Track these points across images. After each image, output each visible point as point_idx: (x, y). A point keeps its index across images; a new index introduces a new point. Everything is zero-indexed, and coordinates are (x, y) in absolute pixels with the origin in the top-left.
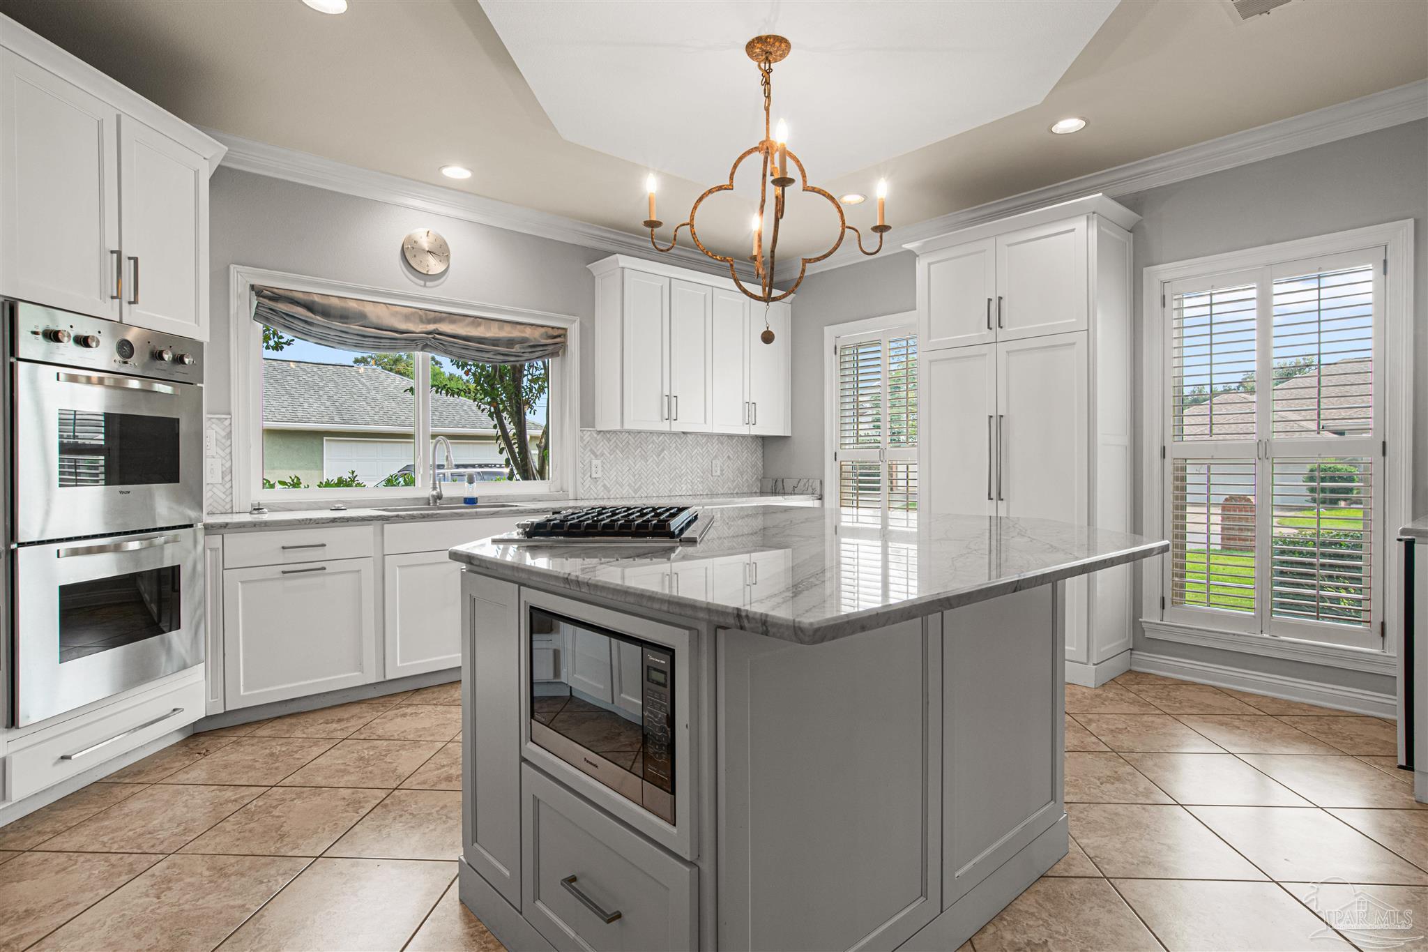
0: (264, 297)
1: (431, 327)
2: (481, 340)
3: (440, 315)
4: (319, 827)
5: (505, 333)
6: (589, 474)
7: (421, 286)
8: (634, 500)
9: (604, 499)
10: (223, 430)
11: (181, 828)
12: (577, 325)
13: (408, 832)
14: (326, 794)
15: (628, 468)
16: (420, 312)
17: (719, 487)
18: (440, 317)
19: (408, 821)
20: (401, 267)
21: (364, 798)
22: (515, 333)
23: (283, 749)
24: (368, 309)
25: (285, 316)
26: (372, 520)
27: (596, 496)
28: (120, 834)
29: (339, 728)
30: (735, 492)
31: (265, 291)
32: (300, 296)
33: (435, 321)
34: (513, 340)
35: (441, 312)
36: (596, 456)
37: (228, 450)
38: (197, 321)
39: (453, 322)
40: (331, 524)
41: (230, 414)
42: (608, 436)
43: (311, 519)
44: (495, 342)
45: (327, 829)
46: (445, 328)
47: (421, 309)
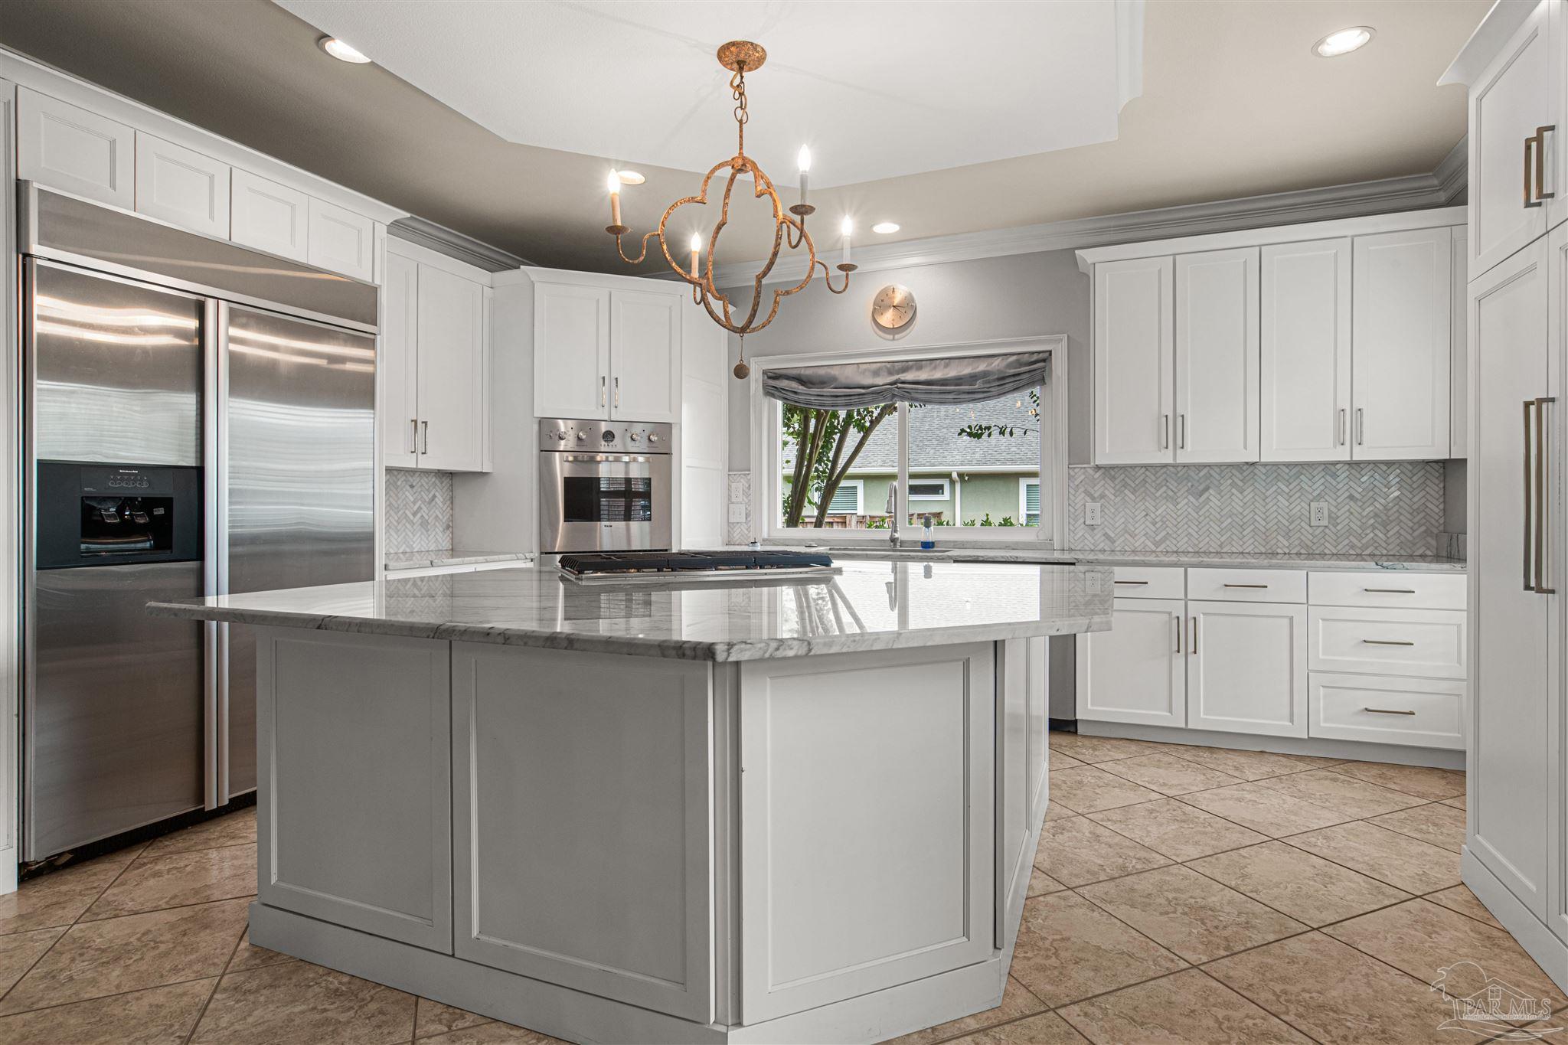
0: (771, 378)
1: (896, 378)
2: (943, 382)
3: (907, 364)
5: (966, 370)
6: (1082, 520)
7: (889, 340)
9: (1105, 550)
10: (747, 482)
12: (1065, 344)
15: (1144, 513)
16: (888, 365)
17: (1327, 544)
18: (906, 367)
20: (872, 329)
27: (1093, 548)
31: (771, 373)
33: (905, 370)
35: (907, 361)
36: (1094, 499)
37: (749, 498)
39: (920, 368)
41: (750, 470)
42: (1113, 473)
44: (958, 381)
46: (909, 376)
47: (889, 362)
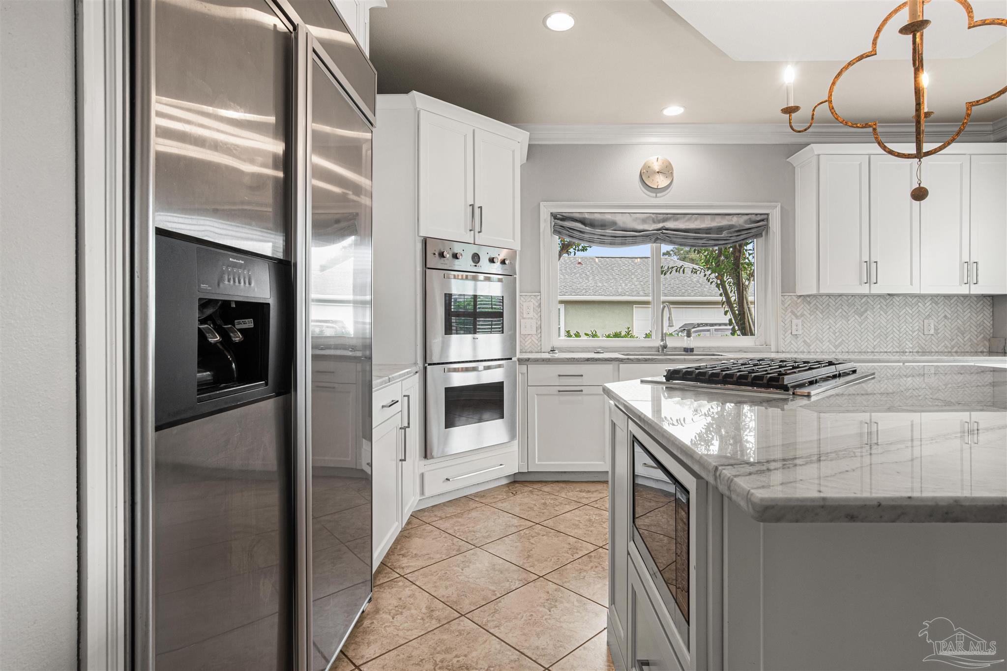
0: (558, 219)
1: (660, 225)
2: (697, 231)
3: (667, 216)
4: (549, 558)
5: (715, 223)
6: (790, 331)
7: (654, 197)
8: (834, 354)
9: (804, 352)
10: (537, 302)
11: (487, 534)
12: (778, 209)
13: (595, 580)
14: (561, 538)
15: (828, 327)
16: (653, 216)
17: (933, 346)
18: (667, 217)
19: (599, 572)
20: (640, 187)
21: (581, 547)
22: (724, 222)
23: (552, 502)
24: (619, 218)
25: (569, 230)
26: (611, 361)
27: (796, 350)
28: (462, 527)
29: (586, 497)
30: (954, 350)
31: (558, 216)
32: (577, 215)
33: (664, 220)
34: (722, 228)
35: (667, 214)
36: (797, 317)
37: (539, 314)
38: (514, 239)
39: (677, 220)
40: (586, 362)
41: (540, 292)
42: (809, 299)
43: (574, 358)
44: (708, 231)
45: (553, 560)
46: (670, 225)
47: (653, 214)
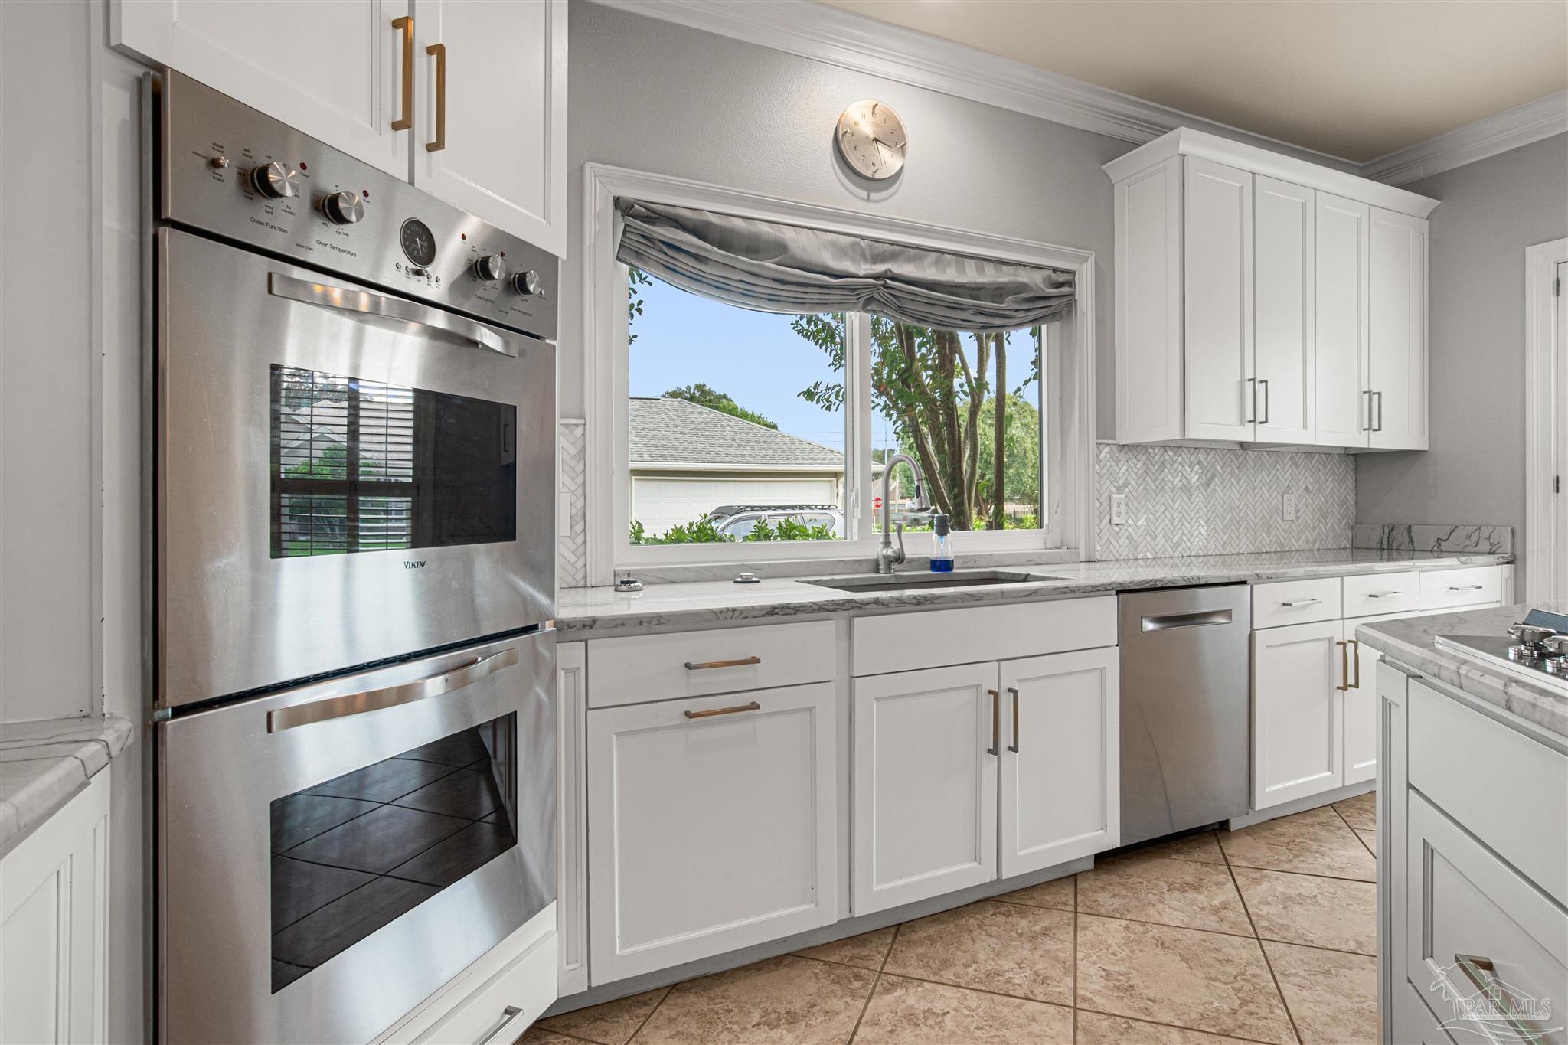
0: (634, 217)
1: (880, 268)
2: (952, 289)
3: (891, 248)
5: (990, 276)
6: (1108, 517)
7: (862, 199)
9: (1129, 560)
10: (573, 444)
12: (1091, 263)
15: (1163, 508)
16: (864, 243)
17: (1293, 540)
18: (892, 251)
20: (834, 169)
22: (1004, 277)
24: (788, 235)
25: (665, 249)
27: (1117, 556)
30: (1315, 548)
31: (636, 206)
32: (688, 214)
33: (884, 258)
34: (1002, 289)
35: (892, 243)
36: (1118, 488)
37: (580, 480)
38: (546, 215)
39: (910, 260)
40: (769, 618)
41: (582, 417)
42: (1135, 453)
43: (734, 610)
44: (974, 291)
46: (901, 269)
47: (863, 237)
